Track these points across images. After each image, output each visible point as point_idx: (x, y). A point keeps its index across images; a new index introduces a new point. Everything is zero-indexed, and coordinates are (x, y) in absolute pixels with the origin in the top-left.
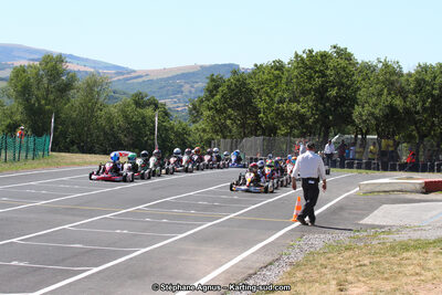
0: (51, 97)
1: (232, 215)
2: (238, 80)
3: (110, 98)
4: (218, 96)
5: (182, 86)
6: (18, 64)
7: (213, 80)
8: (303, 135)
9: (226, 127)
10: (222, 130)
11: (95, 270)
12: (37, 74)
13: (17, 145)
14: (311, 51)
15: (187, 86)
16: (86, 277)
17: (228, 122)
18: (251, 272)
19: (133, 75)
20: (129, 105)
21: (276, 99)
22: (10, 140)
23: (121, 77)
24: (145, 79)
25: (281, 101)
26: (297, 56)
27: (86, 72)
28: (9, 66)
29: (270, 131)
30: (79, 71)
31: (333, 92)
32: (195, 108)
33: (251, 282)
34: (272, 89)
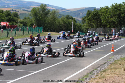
0: (43, 16)
1: (94, 50)
2: (96, 12)
3: (60, 17)
4: (90, 16)
5: (80, 13)
6: (33, 7)
7: (89, 12)
8: (114, 27)
9: (92, 25)
10: (91, 26)
11: (55, 65)
12: (39, 10)
13: (33, 30)
14: (116, 4)
15: (81, 13)
17: (93, 23)
18: (99, 65)
19: (66, 10)
21: (107, 17)
22: (31, 28)
23: (63, 11)
24: (70, 11)
25: (108, 17)
26: (112, 5)
27: (53, 9)
28: (31, 8)
29: (105, 26)
30: (51, 9)
31: (123, 15)
32: (83, 19)
33: (99, 68)
34: (105, 14)
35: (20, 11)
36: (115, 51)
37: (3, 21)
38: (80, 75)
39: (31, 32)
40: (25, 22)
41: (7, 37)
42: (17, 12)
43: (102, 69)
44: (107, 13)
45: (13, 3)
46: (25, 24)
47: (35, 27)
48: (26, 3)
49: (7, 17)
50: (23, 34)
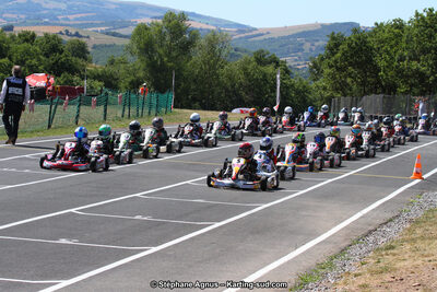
1: (353, 172)
2: (359, 39)
3: (232, 55)
4: (339, 55)
5: (302, 44)
6: (140, 21)
7: (333, 38)
8: (422, 93)
9: (346, 85)
10: (342, 88)
11: (217, 225)
12: (160, 31)
13: (141, 102)
14: (431, 10)
15: (308, 44)
16: (209, 232)
17: (349, 80)
18: (371, 228)
19: (254, 33)
20: (250, 62)
21: (397, 57)
22: (133, 96)
23: (242, 35)
24: (267, 37)
25: (402, 59)
26: (417, 14)
27: (209, 30)
28: (132, 25)
29: (390, 89)
30: (201, 29)
32: (315, 66)
33: (371, 238)
34: (392, 47)
35: (94, 37)
36: (425, 177)
37: (34, 70)
38: (304, 263)
39: (133, 110)
40: (111, 76)
41: (49, 126)
42: (84, 40)
43: (382, 241)
44: (397, 43)
45: (70, 7)
46: (110, 82)
47: (144, 92)
48: (114, 7)
49: (47, 55)
50: (105, 119)
